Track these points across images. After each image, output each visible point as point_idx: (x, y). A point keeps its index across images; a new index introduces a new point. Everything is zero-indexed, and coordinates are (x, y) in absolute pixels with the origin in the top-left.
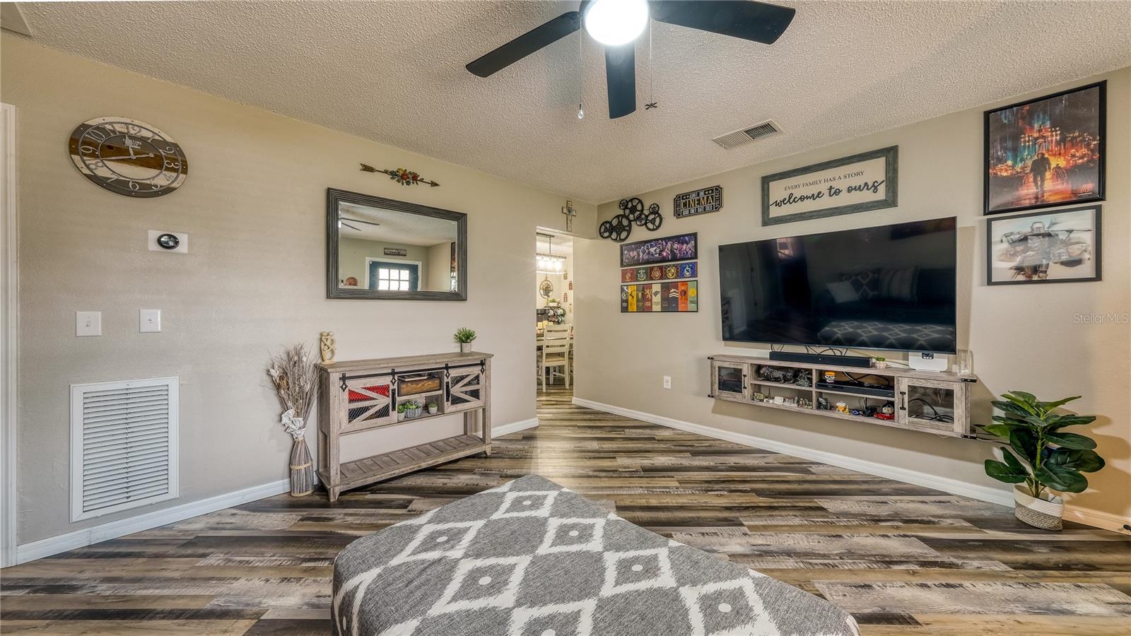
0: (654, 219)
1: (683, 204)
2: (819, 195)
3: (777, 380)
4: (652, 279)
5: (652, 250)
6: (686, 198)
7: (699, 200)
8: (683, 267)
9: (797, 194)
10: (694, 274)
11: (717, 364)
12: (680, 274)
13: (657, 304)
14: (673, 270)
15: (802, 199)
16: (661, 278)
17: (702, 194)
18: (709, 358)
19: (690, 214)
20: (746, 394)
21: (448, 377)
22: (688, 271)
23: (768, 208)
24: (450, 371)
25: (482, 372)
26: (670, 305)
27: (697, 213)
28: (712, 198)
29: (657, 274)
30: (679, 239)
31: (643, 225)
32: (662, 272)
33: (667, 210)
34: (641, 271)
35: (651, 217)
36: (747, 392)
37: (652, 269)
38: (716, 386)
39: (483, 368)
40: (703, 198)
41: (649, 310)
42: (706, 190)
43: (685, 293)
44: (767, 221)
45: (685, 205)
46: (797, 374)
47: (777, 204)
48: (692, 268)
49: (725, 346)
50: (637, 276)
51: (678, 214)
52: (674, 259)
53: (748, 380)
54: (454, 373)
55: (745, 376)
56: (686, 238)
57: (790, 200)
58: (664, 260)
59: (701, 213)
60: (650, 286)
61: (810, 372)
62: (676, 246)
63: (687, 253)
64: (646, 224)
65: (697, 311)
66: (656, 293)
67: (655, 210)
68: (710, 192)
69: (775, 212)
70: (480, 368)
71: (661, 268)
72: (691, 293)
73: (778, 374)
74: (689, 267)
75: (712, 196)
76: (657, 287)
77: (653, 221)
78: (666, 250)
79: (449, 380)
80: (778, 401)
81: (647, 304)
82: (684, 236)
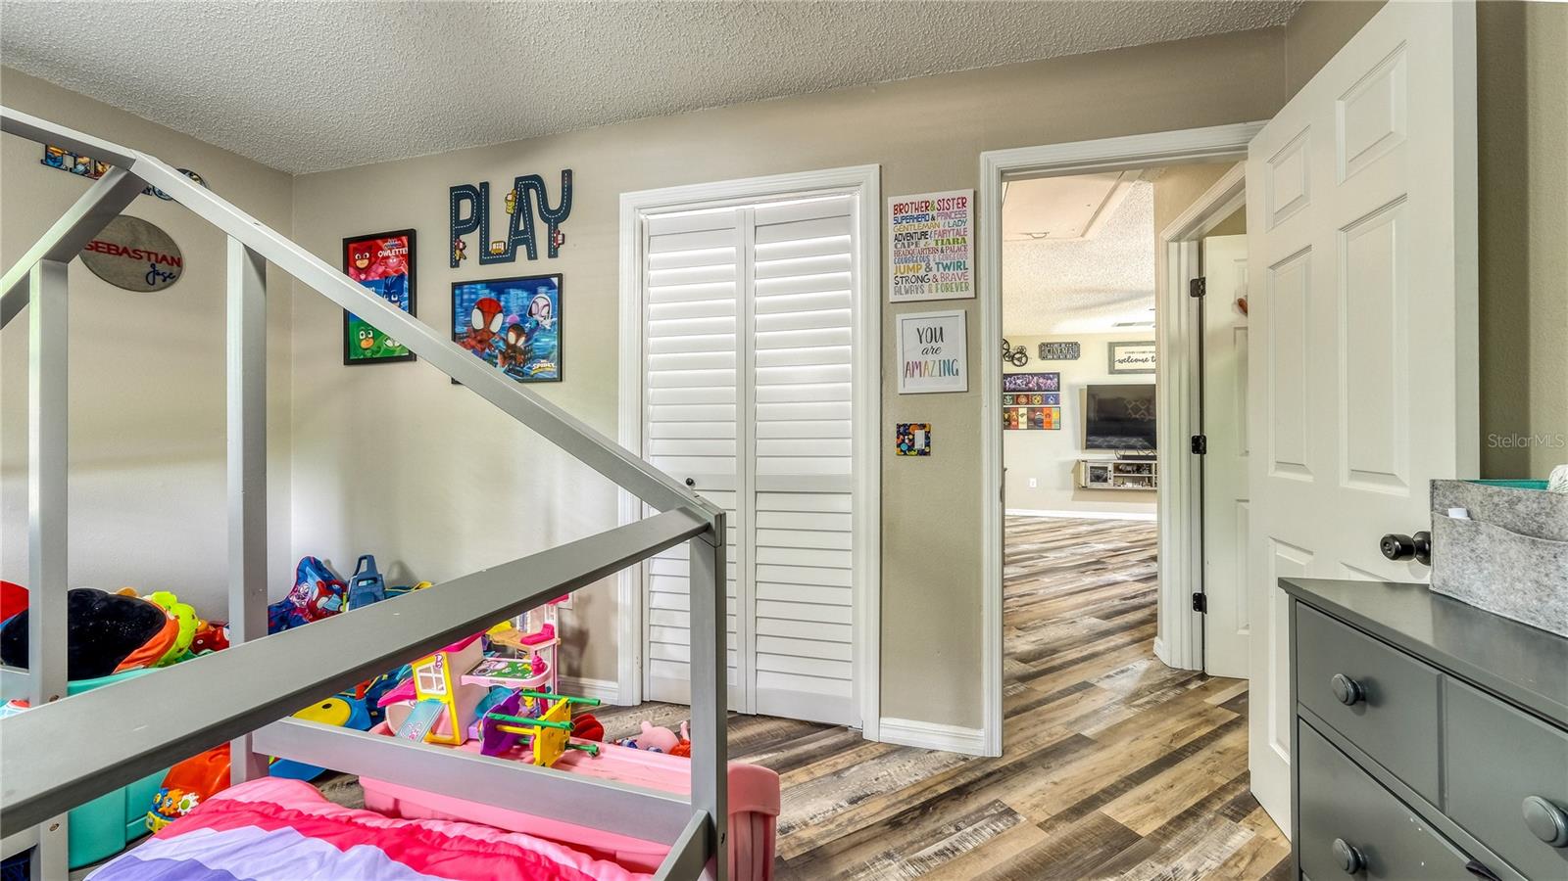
0: (1021, 358)
1: (1047, 350)
2: (1146, 360)
3: (1129, 472)
4: (1018, 404)
5: (1019, 382)
6: (1050, 347)
7: (1060, 350)
8: (1047, 397)
9: (1134, 357)
10: (1057, 402)
11: (1089, 465)
12: (1045, 400)
13: (1023, 423)
14: (1038, 398)
15: (1136, 360)
16: (1027, 403)
17: (1063, 345)
18: (1082, 461)
19: (1053, 359)
22: (1051, 399)
23: (1113, 363)
26: (1035, 424)
27: (1059, 358)
28: (1071, 350)
29: (1024, 400)
30: (1044, 376)
31: (1009, 361)
32: (1028, 399)
33: (1033, 352)
34: (1008, 397)
35: (1017, 356)
36: (1111, 482)
37: (1018, 396)
38: (1089, 480)
40: (1065, 349)
41: (1015, 428)
42: (1066, 344)
43: (1049, 415)
44: (1112, 371)
45: (1049, 351)
46: (1139, 468)
47: (1121, 362)
48: (1055, 398)
49: (1091, 452)
51: (1043, 358)
52: (1040, 389)
53: (1111, 474)
55: (1109, 471)
56: (1051, 376)
57: (1129, 360)
58: (1030, 390)
59: (1062, 359)
60: (1016, 410)
61: (1150, 465)
62: (1041, 380)
63: (1051, 386)
64: (1012, 360)
65: (1060, 429)
66: (1022, 415)
67: (1022, 351)
68: (1070, 345)
69: (1118, 366)
71: (1027, 396)
72: (1055, 416)
73: (1129, 468)
74: (1053, 397)
76: (1023, 410)
77: (1019, 359)
78: (1032, 383)
80: (1129, 485)
81: (1013, 423)
82: (1049, 374)
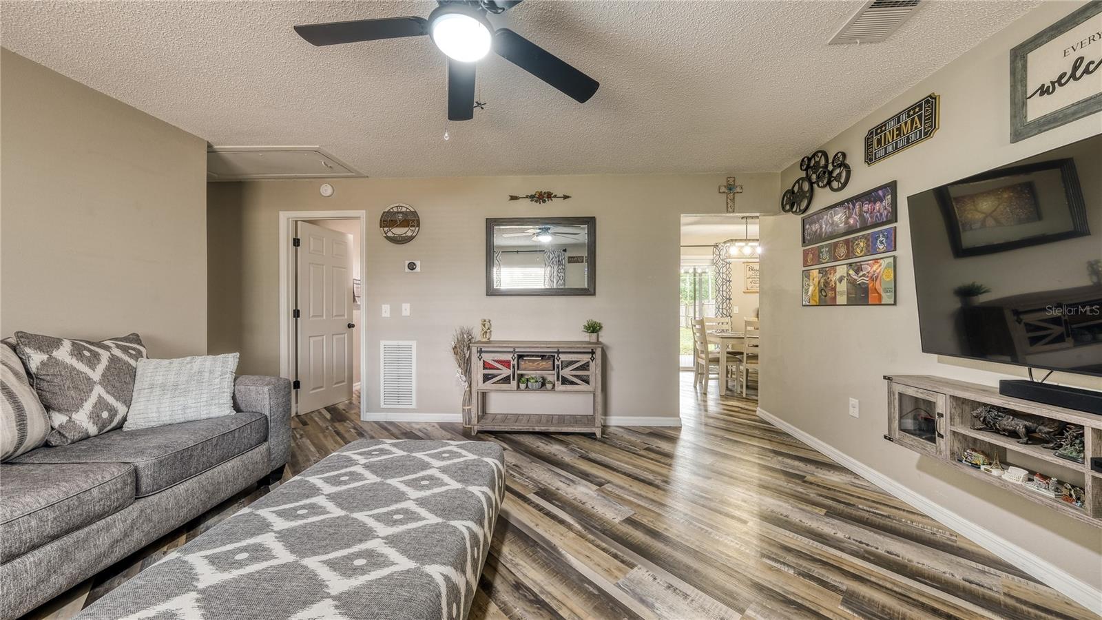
0: (840, 174)
1: (877, 142)
4: (836, 259)
5: (837, 218)
6: (881, 132)
7: (899, 129)
8: (875, 237)
10: (892, 245)
11: (898, 388)
12: (871, 248)
13: (841, 294)
14: (862, 244)
16: (847, 257)
17: (903, 117)
18: (885, 377)
19: (886, 154)
20: (943, 447)
21: (558, 361)
22: (881, 242)
23: (1024, 104)
24: (560, 356)
25: (592, 361)
26: (858, 296)
27: (896, 149)
28: (919, 119)
29: (842, 251)
30: (870, 196)
31: (825, 186)
32: (848, 249)
33: (856, 156)
34: (824, 250)
35: (837, 172)
36: (945, 445)
37: (836, 245)
39: (592, 356)
40: (906, 123)
41: (833, 303)
42: (909, 111)
44: (1020, 132)
45: (879, 142)
47: (1044, 91)
48: (887, 238)
49: (939, 361)
50: (819, 257)
51: (871, 159)
53: (949, 424)
54: (563, 357)
55: (941, 415)
56: (880, 193)
57: (1076, 71)
59: (904, 147)
60: (834, 270)
62: (866, 207)
63: (881, 215)
64: (829, 183)
65: (895, 304)
66: (841, 279)
67: (841, 161)
68: (917, 110)
69: (1039, 107)
70: (590, 356)
71: (847, 242)
72: (887, 276)
74: (884, 236)
75: (920, 117)
76: (842, 270)
77: (838, 178)
78: (854, 216)
79: (560, 363)
80: (1016, 477)
81: (830, 294)
82: (876, 190)
